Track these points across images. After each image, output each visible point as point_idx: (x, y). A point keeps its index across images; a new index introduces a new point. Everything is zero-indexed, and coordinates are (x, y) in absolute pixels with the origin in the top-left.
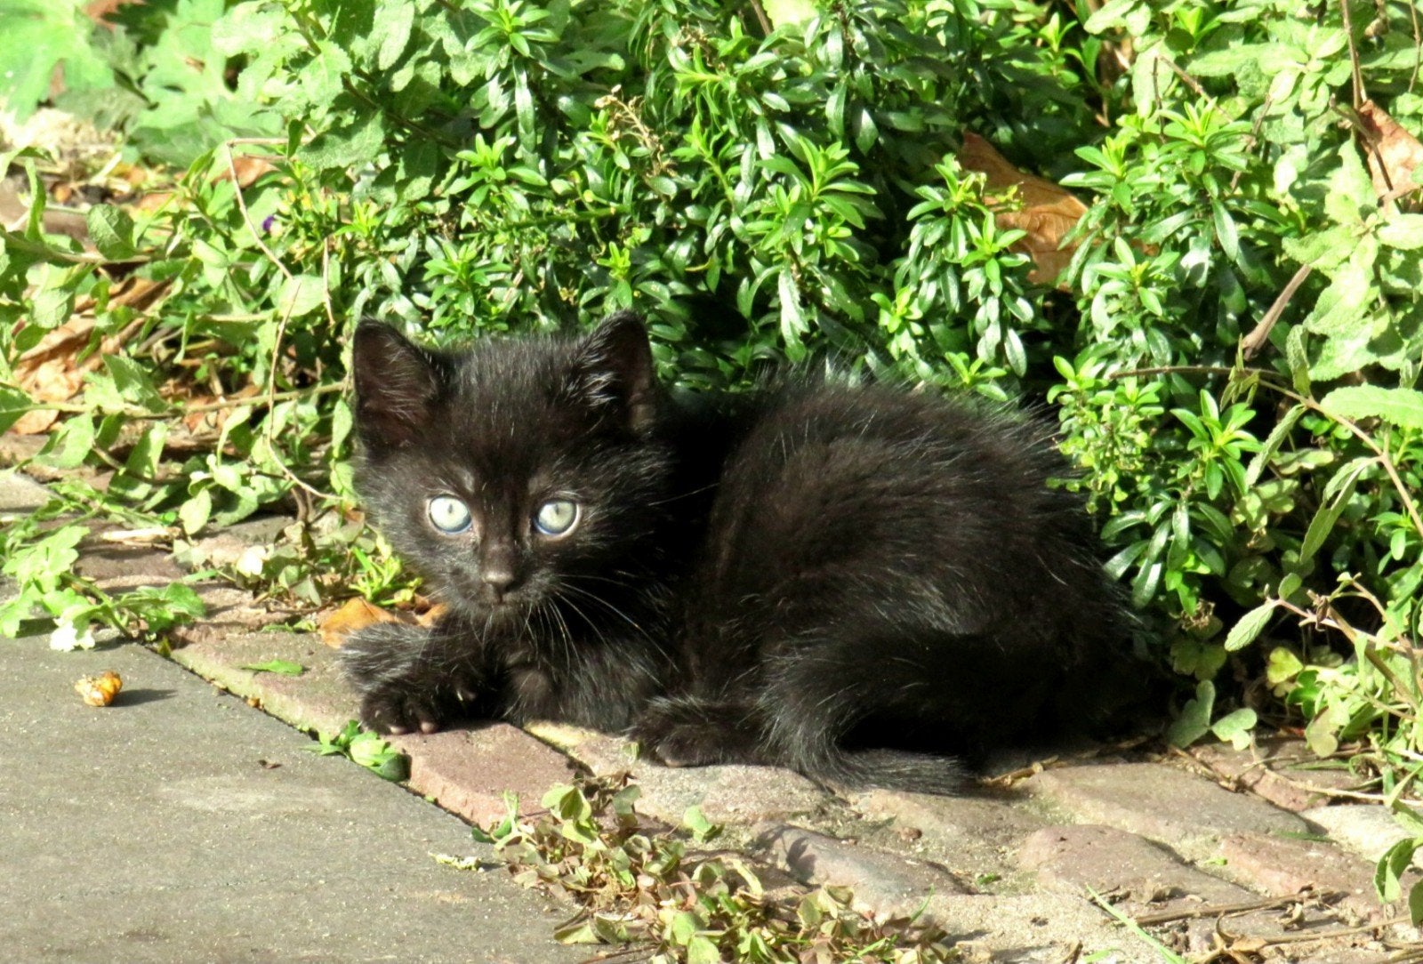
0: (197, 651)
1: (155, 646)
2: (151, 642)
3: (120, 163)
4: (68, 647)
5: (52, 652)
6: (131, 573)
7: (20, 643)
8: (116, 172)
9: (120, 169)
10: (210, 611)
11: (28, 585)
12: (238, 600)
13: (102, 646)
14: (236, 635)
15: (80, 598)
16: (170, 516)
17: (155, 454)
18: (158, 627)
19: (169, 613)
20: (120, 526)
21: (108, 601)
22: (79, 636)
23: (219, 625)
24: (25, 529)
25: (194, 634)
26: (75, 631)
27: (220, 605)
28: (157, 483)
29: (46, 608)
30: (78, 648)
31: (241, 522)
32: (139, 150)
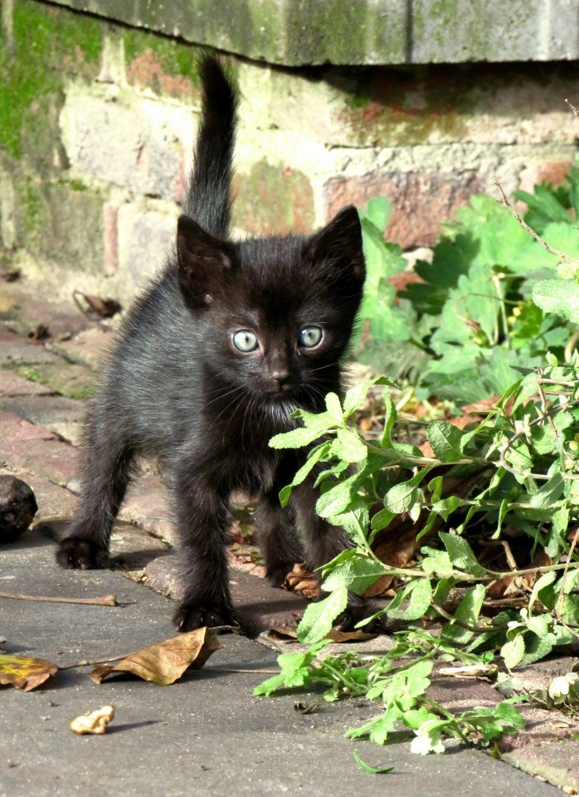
0: (522, 754)
1: (489, 750)
2: (486, 748)
3: (409, 402)
4: (424, 752)
5: (413, 755)
6: (463, 698)
7: (387, 749)
8: (405, 409)
9: (409, 407)
10: (529, 725)
11: (392, 706)
12: (547, 717)
13: (449, 751)
14: (549, 743)
15: (431, 715)
16: (490, 656)
17: (476, 609)
18: (491, 737)
19: (499, 727)
20: (449, 664)
21: (451, 718)
22: (433, 744)
23: (536, 736)
24: (383, 665)
25: (518, 742)
26: (431, 740)
27: (535, 720)
28: (477, 632)
29: (405, 723)
30: (432, 752)
31: (540, 661)
32: (430, 390)
